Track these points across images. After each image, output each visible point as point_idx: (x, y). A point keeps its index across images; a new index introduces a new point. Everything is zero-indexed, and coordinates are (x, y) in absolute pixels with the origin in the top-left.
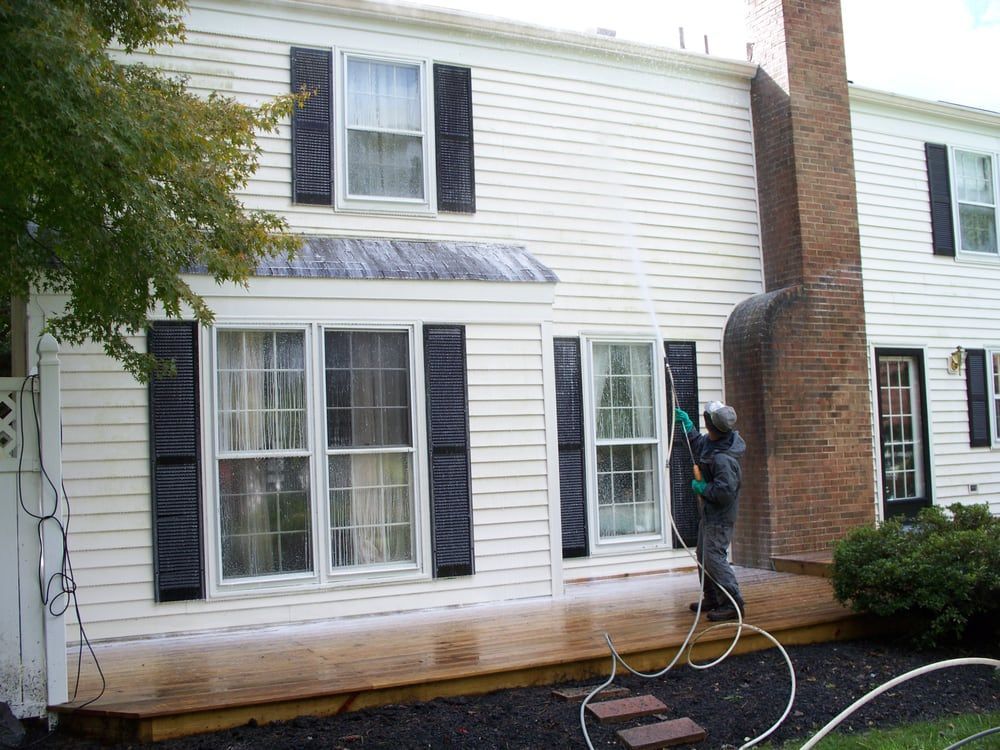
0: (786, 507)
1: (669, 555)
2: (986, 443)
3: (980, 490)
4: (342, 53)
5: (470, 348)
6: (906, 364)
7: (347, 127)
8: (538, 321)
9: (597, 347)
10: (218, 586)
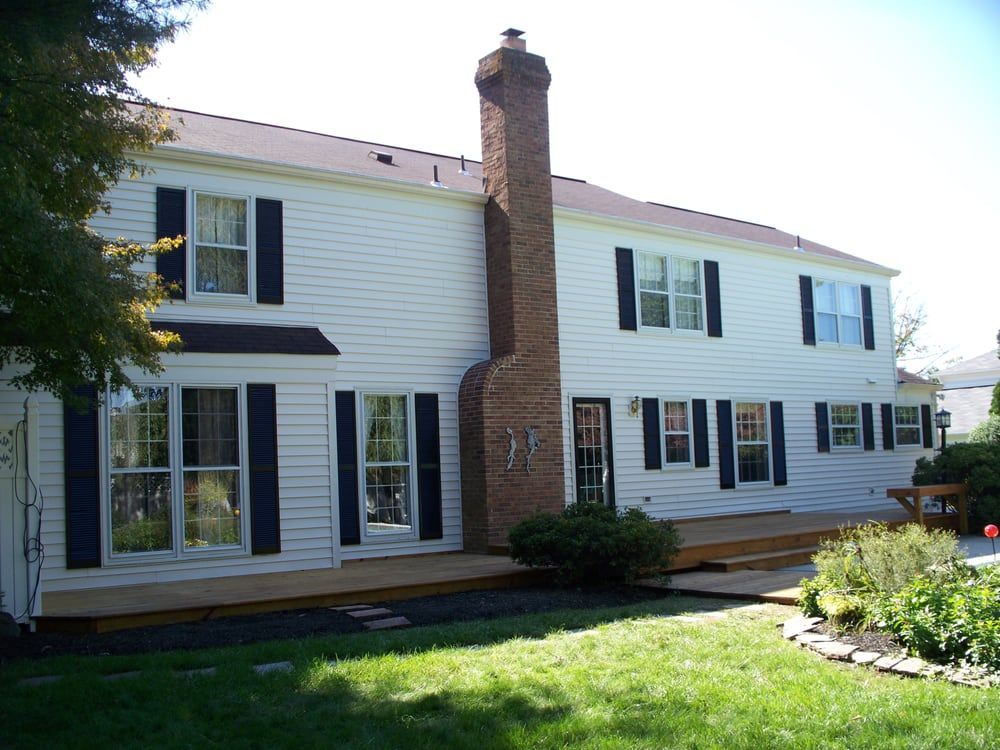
0: (499, 510)
1: (418, 544)
2: (658, 466)
3: (653, 501)
4: (193, 191)
5: (279, 400)
6: (598, 408)
7: (196, 243)
8: (324, 382)
9: (367, 397)
10: (109, 557)
